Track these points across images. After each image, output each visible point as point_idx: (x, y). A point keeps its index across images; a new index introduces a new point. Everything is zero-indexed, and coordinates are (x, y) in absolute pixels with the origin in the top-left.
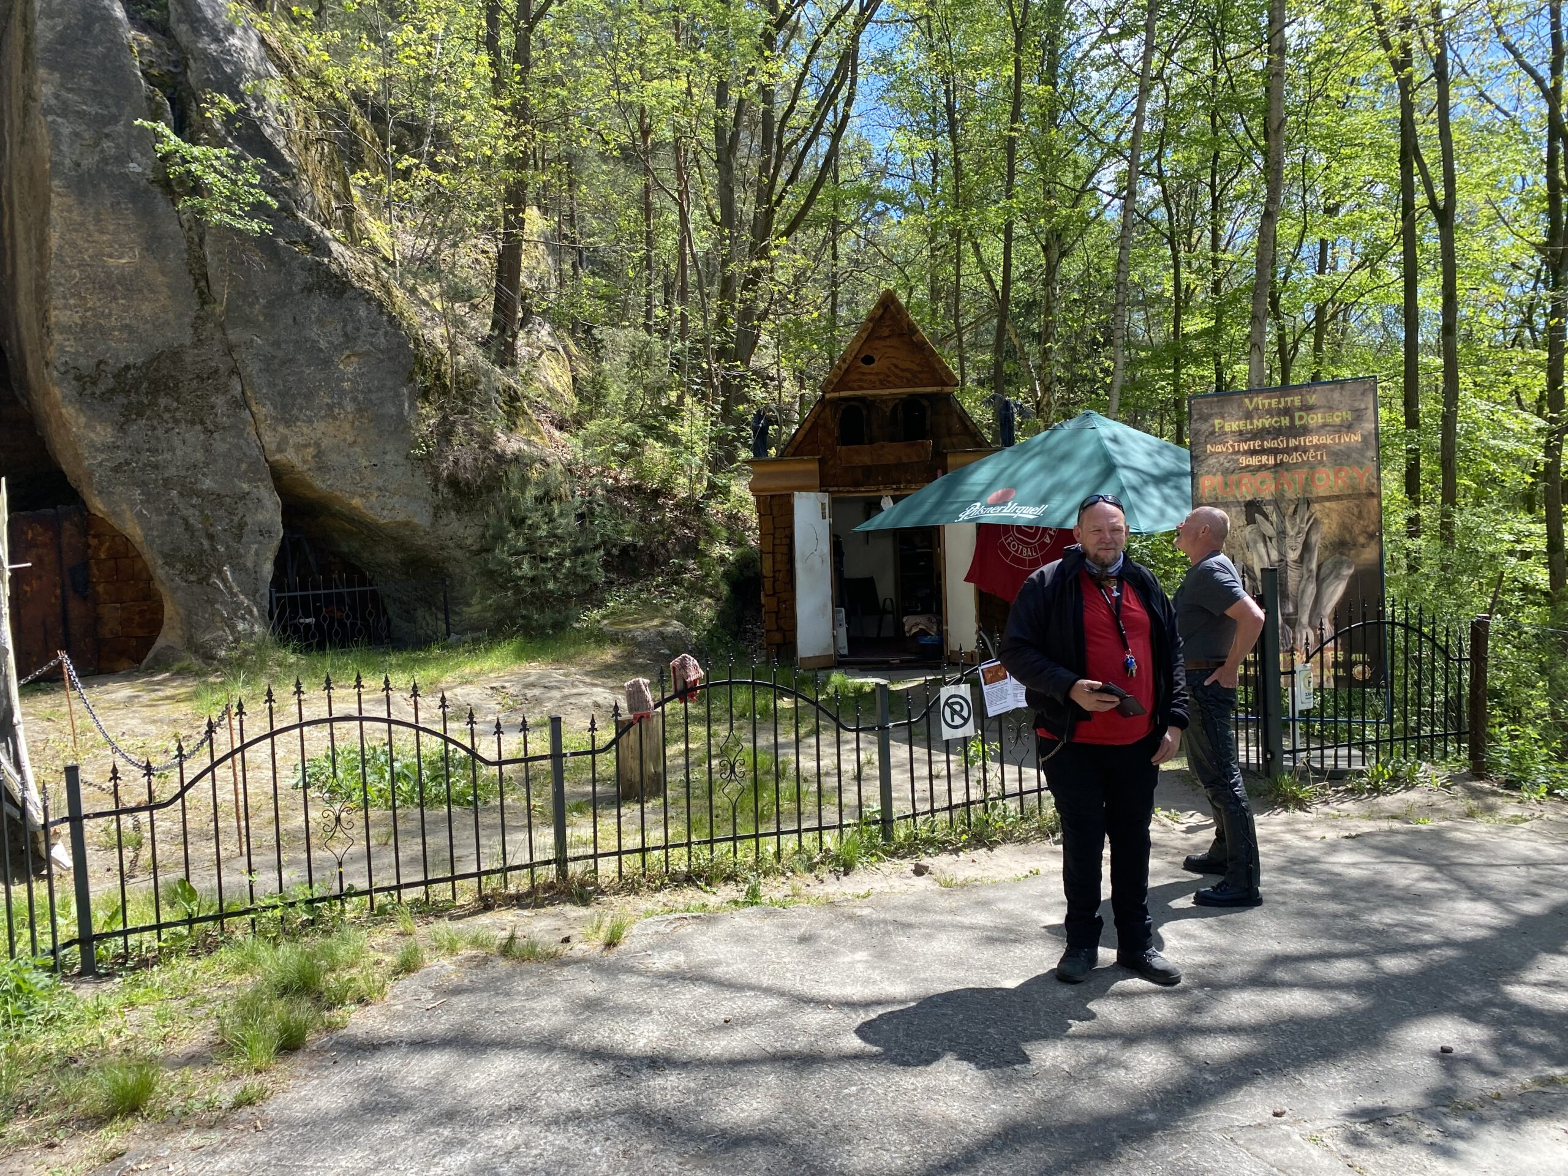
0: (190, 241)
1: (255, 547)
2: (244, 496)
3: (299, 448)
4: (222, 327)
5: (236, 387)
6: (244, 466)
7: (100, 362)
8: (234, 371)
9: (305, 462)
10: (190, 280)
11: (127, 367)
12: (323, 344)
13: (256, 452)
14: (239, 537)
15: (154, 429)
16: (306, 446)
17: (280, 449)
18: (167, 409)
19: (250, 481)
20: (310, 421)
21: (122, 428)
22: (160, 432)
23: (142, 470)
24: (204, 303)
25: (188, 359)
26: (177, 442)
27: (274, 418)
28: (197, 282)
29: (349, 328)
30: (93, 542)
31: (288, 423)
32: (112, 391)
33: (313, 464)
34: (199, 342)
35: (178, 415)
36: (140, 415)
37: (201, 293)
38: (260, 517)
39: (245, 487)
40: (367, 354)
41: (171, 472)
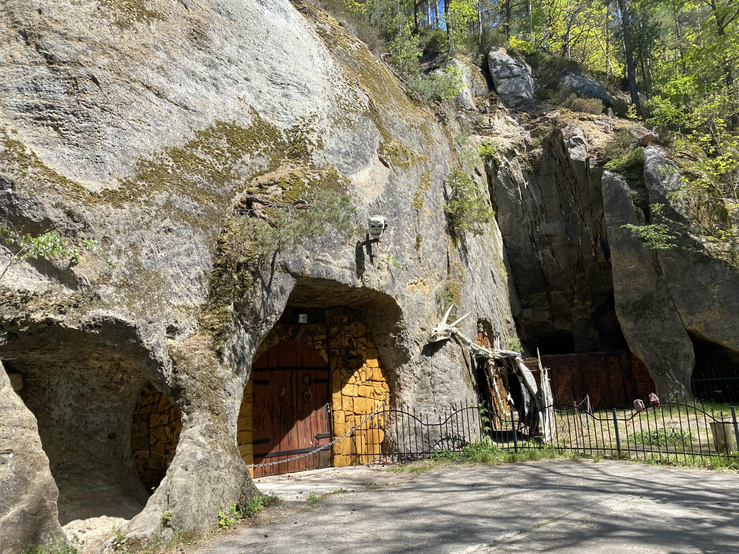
0: (653, 255)
1: (683, 362)
2: (677, 343)
3: (698, 323)
4: (666, 283)
5: (671, 303)
6: (676, 332)
7: (629, 301)
8: (670, 298)
9: (701, 328)
10: (654, 268)
11: (636, 302)
12: (703, 283)
13: (681, 326)
14: (676, 358)
15: (645, 322)
16: (700, 322)
17: (690, 324)
18: (649, 315)
19: (680, 337)
20: (701, 313)
21: (635, 323)
22: (647, 323)
23: (641, 336)
24: (659, 275)
25: (655, 296)
26: (652, 325)
27: (687, 313)
28: (656, 269)
29: (713, 275)
30: (633, 361)
31: (692, 314)
32: (632, 310)
33: (704, 329)
34: (658, 289)
35: (653, 316)
36: (641, 317)
37: (658, 272)
38: (685, 351)
39: (678, 340)
40: (722, 283)
41: (651, 336)
